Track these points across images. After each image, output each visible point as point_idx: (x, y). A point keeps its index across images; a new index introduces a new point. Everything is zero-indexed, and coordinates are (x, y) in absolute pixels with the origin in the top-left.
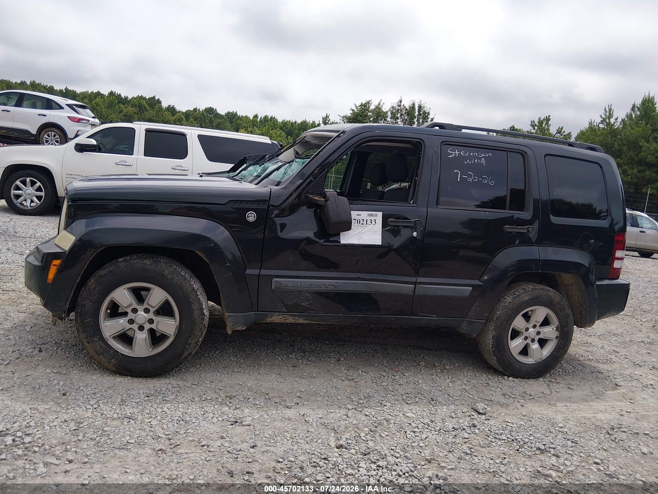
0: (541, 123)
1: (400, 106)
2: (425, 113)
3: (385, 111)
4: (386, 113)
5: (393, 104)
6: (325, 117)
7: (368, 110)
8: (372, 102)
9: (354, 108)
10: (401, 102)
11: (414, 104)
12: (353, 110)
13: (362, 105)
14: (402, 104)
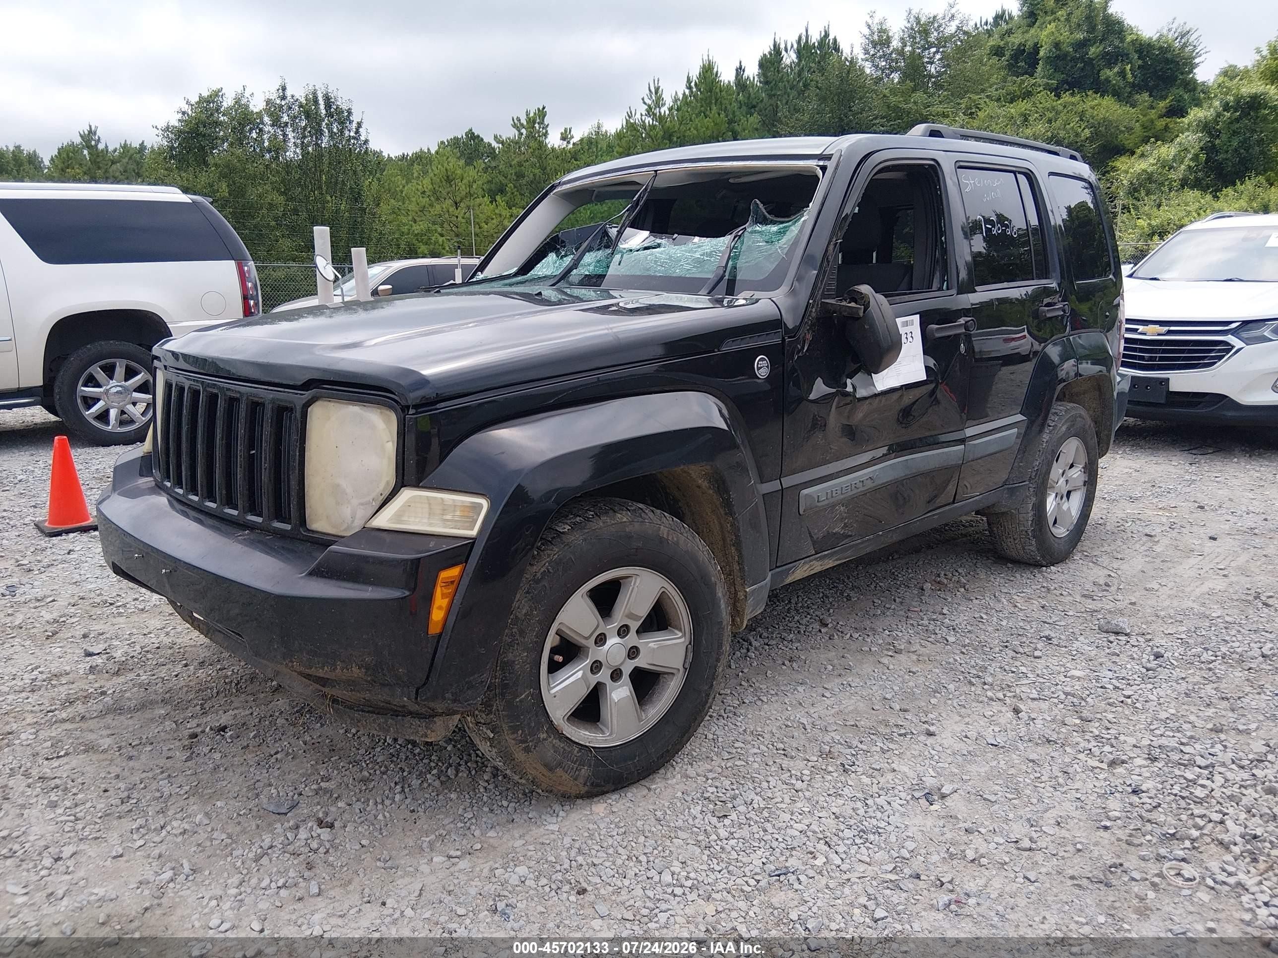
0: (531, 122)
1: (284, 98)
2: (339, 111)
3: (255, 110)
4: (259, 114)
5: (267, 93)
6: (86, 132)
7: (217, 110)
8: (223, 91)
9: (186, 108)
10: (284, 89)
11: (315, 94)
12: (184, 113)
13: (202, 100)
14: (288, 93)
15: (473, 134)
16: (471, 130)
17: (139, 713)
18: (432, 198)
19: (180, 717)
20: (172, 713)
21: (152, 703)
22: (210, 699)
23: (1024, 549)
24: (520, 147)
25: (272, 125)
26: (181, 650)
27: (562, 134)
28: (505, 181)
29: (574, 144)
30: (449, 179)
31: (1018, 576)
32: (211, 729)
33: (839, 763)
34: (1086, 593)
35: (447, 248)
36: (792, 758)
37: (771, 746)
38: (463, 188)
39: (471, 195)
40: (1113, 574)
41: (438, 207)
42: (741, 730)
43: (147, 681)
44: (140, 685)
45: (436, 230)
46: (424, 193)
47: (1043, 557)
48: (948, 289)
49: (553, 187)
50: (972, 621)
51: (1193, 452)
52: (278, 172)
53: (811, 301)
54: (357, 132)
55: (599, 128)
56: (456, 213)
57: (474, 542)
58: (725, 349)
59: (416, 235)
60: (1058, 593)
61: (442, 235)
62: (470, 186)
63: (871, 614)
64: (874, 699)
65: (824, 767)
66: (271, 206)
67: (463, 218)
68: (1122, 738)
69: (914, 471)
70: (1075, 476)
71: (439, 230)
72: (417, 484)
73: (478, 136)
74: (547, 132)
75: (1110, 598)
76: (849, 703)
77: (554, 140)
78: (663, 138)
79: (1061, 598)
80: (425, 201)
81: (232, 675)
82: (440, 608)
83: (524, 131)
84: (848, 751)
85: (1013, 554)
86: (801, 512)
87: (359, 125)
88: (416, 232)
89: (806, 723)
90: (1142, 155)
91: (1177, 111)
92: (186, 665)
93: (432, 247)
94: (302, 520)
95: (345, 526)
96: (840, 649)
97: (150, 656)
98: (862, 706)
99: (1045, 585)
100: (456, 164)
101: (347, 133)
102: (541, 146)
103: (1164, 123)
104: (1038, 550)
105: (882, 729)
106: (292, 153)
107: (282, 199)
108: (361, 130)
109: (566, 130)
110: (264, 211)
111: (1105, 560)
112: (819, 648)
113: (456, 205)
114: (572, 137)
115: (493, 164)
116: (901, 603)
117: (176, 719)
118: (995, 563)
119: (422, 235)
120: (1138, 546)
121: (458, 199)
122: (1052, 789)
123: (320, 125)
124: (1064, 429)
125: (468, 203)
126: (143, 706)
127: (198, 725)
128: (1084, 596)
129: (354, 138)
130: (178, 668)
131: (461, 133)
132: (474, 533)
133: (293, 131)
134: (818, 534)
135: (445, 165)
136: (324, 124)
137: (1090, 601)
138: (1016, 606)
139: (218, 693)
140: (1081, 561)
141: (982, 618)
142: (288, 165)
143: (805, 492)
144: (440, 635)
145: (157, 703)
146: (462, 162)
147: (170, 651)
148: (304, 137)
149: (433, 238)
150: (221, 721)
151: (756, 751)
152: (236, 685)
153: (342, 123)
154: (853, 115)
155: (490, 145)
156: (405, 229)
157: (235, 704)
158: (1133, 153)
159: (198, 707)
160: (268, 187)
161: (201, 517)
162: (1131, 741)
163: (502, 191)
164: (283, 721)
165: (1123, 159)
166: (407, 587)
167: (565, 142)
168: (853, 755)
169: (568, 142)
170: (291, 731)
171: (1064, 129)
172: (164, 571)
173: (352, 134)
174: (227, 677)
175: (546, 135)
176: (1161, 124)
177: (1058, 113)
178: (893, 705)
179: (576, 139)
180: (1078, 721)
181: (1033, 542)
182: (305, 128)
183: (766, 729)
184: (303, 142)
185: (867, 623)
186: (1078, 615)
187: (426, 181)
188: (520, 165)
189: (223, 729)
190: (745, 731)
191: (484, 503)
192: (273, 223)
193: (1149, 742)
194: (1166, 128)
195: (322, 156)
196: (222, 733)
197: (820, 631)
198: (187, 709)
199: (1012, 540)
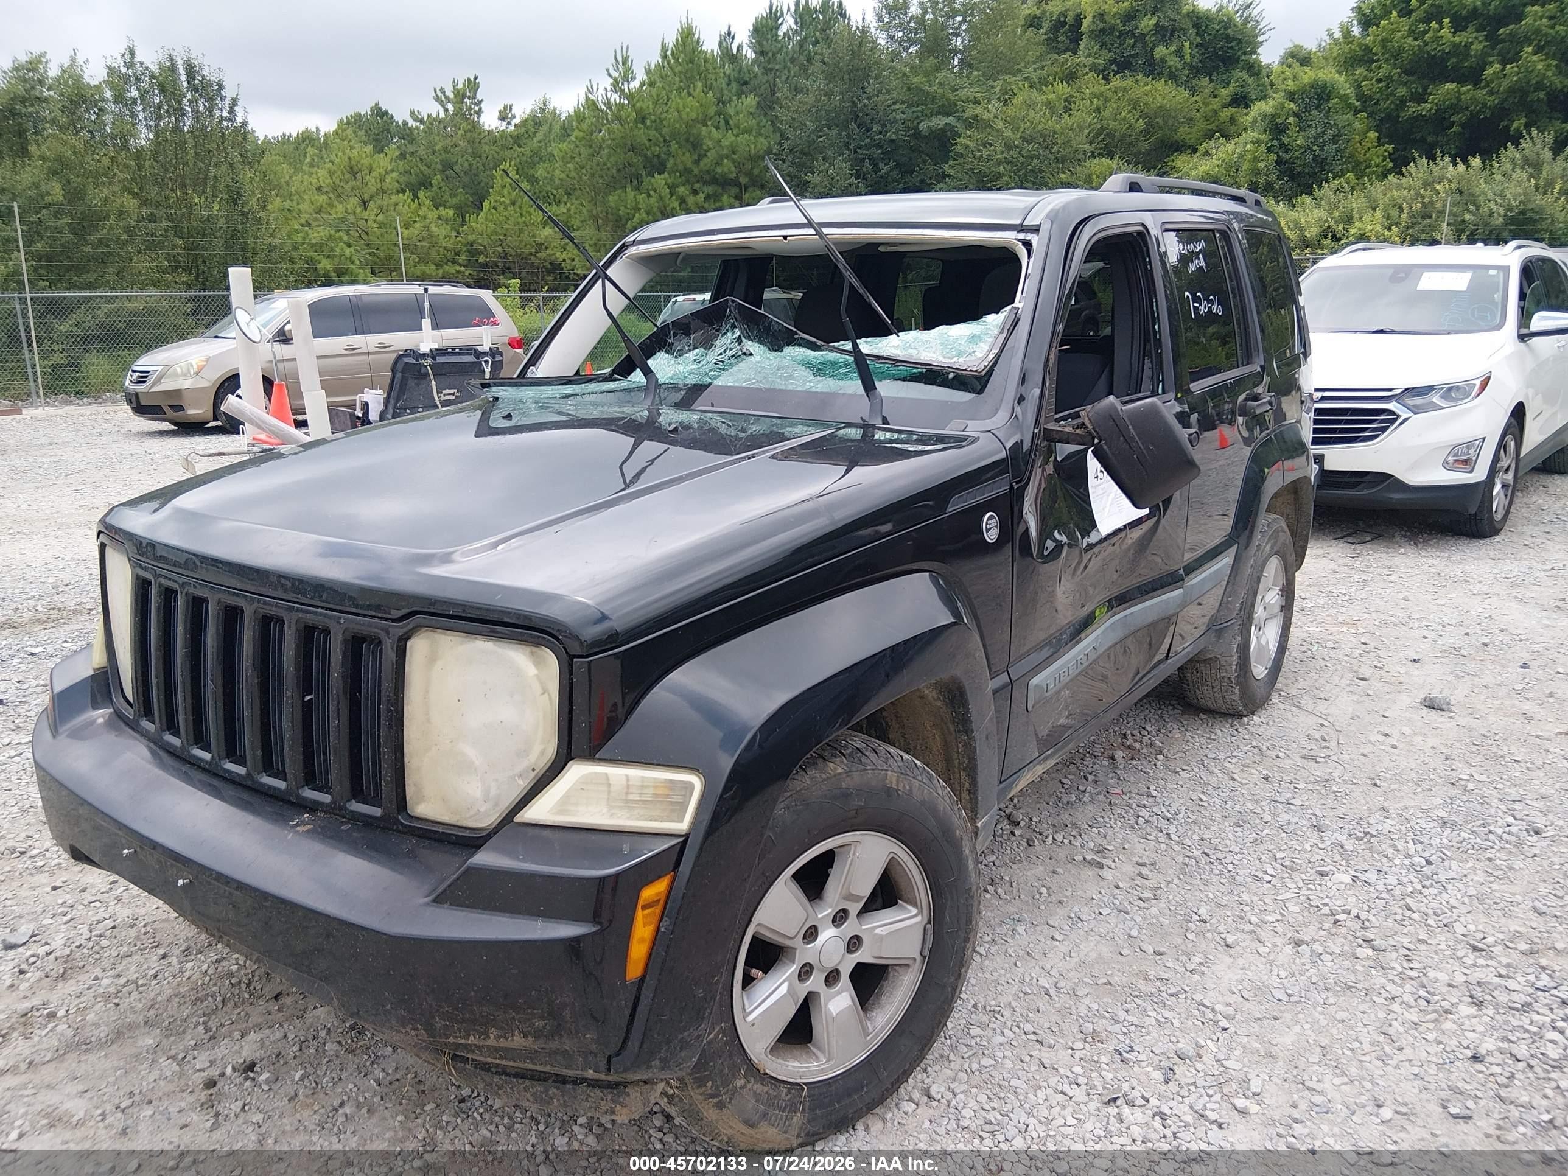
15: (380, 109)
16: (377, 105)
17: (114, 1047)
18: (331, 195)
19: (178, 1049)
20: (164, 1041)
21: (131, 1027)
22: (214, 1012)
23: (1224, 698)
24: (445, 128)
25: (115, 103)
26: (148, 928)
27: (500, 112)
28: (428, 172)
29: (516, 125)
30: (353, 171)
31: (1219, 732)
32: (234, 1069)
33: (1112, 1048)
34: (1305, 752)
35: (358, 262)
36: (1051, 1047)
37: (1017, 1030)
38: (372, 181)
39: (384, 192)
40: (1325, 723)
41: (340, 207)
42: (970, 1006)
43: (112, 989)
44: (106, 997)
45: (340, 239)
46: (319, 189)
47: (1245, 706)
48: (1164, 392)
49: (624, 247)
50: (1190, 804)
51: (1350, 539)
52: (127, 166)
53: (1036, 431)
54: (231, 111)
55: (545, 104)
56: (365, 215)
57: (685, 842)
58: (951, 509)
59: (314, 245)
60: (1273, 754)
61: (349, 245)
62: (382, 180)
63: (1065, 800)
64: (1116, 938)
65: (1096, 1058)
66: (121, 214)
67: (375, 221)
68: (1432, 974)
69: (1132, 629)
70: (1273, 602)
71: (345, 238)
72: (591, 754)
73: (387, 113)
74: (480, 109)
75: (1335, 758)
76: (1089, 948)
77: (490, 121)
78: (636, 121)
79: (1278, 762)
80: (322, 199)
81: (238, 971)
82: (642, 940)
83: (450, 107)
84: (1117, 1028)
85: (1210, 704)
86: (1030, 709)
87: (234, 102)
88: (314, 241)
89: (1047, 986)
90: (1207, 153)
91: (1241, 101)
92: (164, 957)
93: (337, 260)
94: (402, 803)
95: (472, 813)
96: (1047, 861)
97: (104, 942)
98: (1105, 950)
99: (1254, 744)
100: (362, 152)
101: (217, 113)
102: (475, 127)
103: (1229, 114)
104: (1241, 698)
105: (1142, 985)
106: (144, 137)
107: (134, 202)
108: (236, 108)
109: (505, 107)
110: (112, 220)
111: (1306, 701)
112: (1020, 861)
113: (364, 203)
114: (514, 117)
115: (411, 148)
116: (1096, 782)
117: (173, 1052)
118: (1184, 713)
119: (321, 245)
120: (1336, 679)
121: (366, 197)
122: (1380, 1063)
123: (180, 102)
124: (1268, 548)
125: (379, 202)
126: (118, 1035)
127: (212, 1063)
128: (1304, 757)
129: (228, 120)
130: (153, 962)
131: (365, 109)
132: (683, 826)
133: (144, 110)
134: (1044, 731)
135: (348, 151)
136: (185, 100)
137: (1313, 764)
138: (1233, 779)
139: (223, 1001)
140: (1281, 705)
141: (1201, 800)
142: (139, 154)
143: (1034, 681)
144: (642, 980)
145: (138, 1026)
146: (369, 149)
147: (133, 932)
148: (159, 118)
149: (338, 249)
150: (244, 1054)
151: (1001, 1039)
152: (248, 985)
153: (211, 99)
154: (869, 99)
155: (405, 123)
156: (298, 239)
157: (254, 1019)
158: (1195, 151)
159: (201, 1028)
160: (116, 188)
161: (215, 782)
162: (1443, 977)
163: (426, 184)
164: (336, 1047)
165: (1184, 157)
166: (596, 918)
167: (504, 124)
168: (1125, 1034)
169: (509, 123)
170: (352, 1062)
171: (1115, 120)
172: (180, 882)
173: (225, 114)
174: (231, 975)
175: (479, 113)
176: (1225, 114)
177: (1106, 100)
178: (1144, 947)
179: (517, 120)
180: (1370, 952)
181: (1237, 691)
182: (160, 106)
183: (1003, 1000)
184: (157, 126)
185: (1065, 816)
186: (1310, 787)
187: (322, 173)
188: (446, 150)
189: (251, 1067)
190: (975, 1006)
191: (696, 782)
192: (124, 237)
193: (1464, 978)
194: (1232, 120)
195: (185, 143)
196: (251, 1075)
197: (1013, 834)
198: (184, 1032)
199: (1210, 688)
